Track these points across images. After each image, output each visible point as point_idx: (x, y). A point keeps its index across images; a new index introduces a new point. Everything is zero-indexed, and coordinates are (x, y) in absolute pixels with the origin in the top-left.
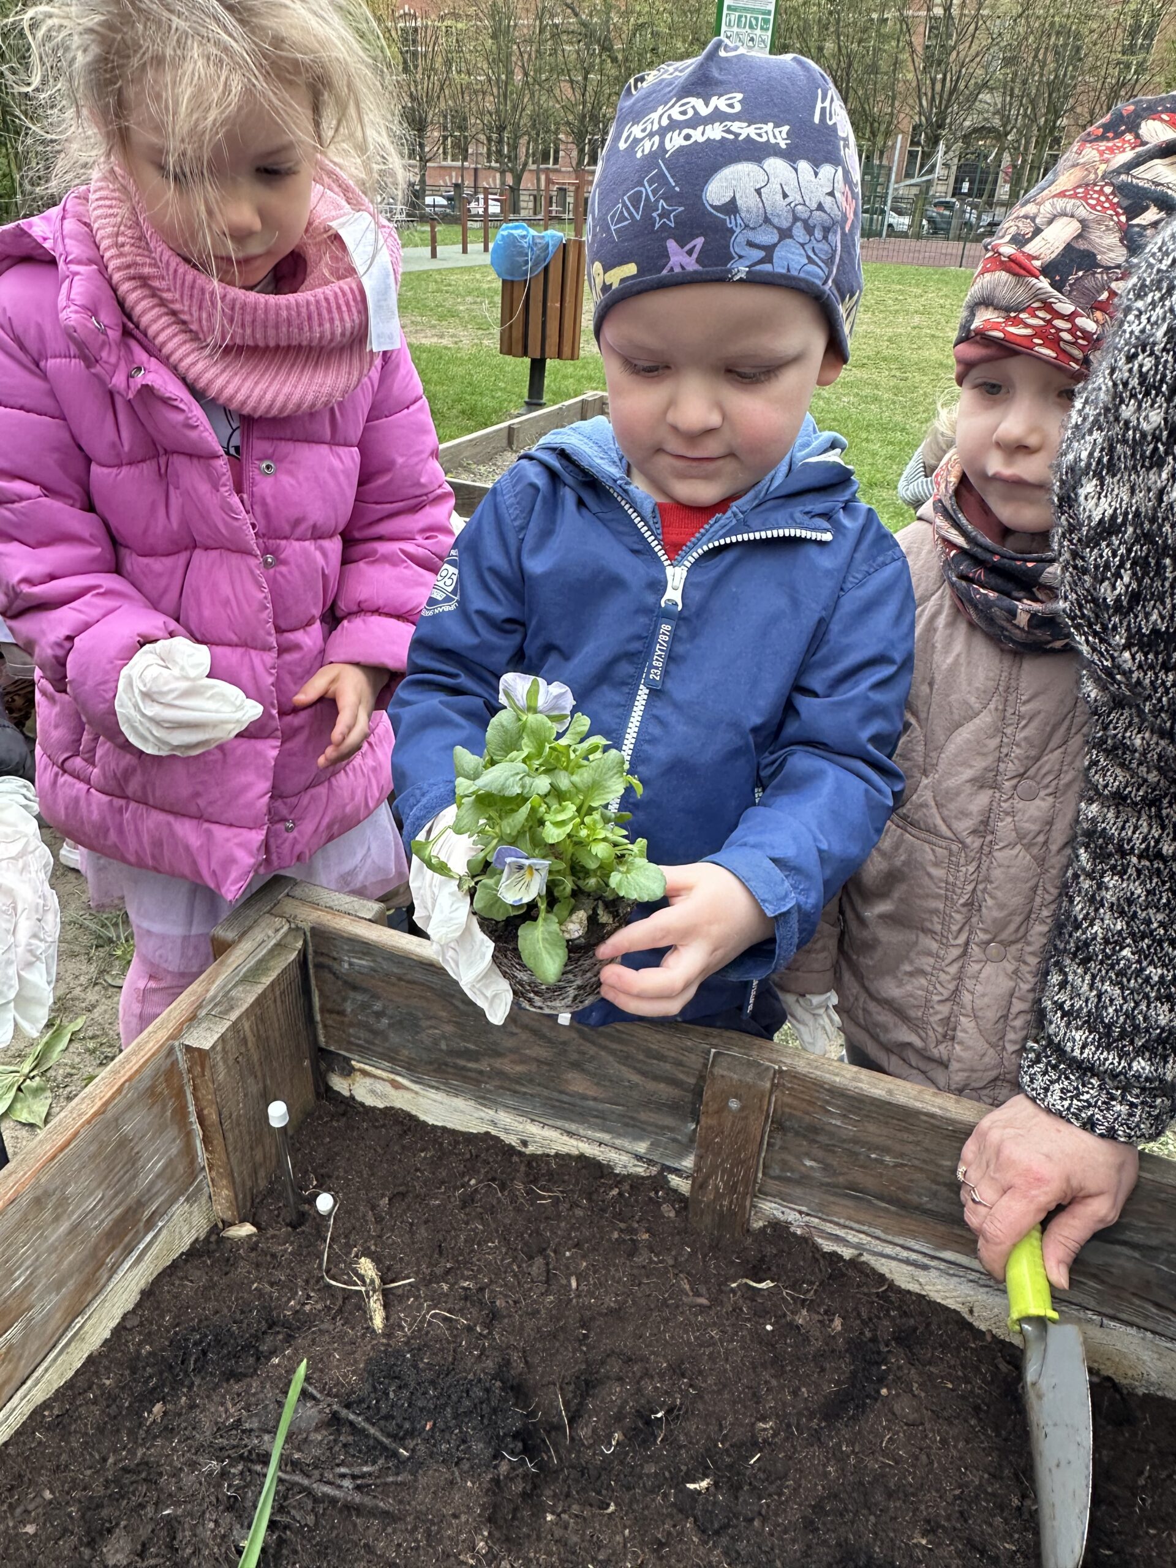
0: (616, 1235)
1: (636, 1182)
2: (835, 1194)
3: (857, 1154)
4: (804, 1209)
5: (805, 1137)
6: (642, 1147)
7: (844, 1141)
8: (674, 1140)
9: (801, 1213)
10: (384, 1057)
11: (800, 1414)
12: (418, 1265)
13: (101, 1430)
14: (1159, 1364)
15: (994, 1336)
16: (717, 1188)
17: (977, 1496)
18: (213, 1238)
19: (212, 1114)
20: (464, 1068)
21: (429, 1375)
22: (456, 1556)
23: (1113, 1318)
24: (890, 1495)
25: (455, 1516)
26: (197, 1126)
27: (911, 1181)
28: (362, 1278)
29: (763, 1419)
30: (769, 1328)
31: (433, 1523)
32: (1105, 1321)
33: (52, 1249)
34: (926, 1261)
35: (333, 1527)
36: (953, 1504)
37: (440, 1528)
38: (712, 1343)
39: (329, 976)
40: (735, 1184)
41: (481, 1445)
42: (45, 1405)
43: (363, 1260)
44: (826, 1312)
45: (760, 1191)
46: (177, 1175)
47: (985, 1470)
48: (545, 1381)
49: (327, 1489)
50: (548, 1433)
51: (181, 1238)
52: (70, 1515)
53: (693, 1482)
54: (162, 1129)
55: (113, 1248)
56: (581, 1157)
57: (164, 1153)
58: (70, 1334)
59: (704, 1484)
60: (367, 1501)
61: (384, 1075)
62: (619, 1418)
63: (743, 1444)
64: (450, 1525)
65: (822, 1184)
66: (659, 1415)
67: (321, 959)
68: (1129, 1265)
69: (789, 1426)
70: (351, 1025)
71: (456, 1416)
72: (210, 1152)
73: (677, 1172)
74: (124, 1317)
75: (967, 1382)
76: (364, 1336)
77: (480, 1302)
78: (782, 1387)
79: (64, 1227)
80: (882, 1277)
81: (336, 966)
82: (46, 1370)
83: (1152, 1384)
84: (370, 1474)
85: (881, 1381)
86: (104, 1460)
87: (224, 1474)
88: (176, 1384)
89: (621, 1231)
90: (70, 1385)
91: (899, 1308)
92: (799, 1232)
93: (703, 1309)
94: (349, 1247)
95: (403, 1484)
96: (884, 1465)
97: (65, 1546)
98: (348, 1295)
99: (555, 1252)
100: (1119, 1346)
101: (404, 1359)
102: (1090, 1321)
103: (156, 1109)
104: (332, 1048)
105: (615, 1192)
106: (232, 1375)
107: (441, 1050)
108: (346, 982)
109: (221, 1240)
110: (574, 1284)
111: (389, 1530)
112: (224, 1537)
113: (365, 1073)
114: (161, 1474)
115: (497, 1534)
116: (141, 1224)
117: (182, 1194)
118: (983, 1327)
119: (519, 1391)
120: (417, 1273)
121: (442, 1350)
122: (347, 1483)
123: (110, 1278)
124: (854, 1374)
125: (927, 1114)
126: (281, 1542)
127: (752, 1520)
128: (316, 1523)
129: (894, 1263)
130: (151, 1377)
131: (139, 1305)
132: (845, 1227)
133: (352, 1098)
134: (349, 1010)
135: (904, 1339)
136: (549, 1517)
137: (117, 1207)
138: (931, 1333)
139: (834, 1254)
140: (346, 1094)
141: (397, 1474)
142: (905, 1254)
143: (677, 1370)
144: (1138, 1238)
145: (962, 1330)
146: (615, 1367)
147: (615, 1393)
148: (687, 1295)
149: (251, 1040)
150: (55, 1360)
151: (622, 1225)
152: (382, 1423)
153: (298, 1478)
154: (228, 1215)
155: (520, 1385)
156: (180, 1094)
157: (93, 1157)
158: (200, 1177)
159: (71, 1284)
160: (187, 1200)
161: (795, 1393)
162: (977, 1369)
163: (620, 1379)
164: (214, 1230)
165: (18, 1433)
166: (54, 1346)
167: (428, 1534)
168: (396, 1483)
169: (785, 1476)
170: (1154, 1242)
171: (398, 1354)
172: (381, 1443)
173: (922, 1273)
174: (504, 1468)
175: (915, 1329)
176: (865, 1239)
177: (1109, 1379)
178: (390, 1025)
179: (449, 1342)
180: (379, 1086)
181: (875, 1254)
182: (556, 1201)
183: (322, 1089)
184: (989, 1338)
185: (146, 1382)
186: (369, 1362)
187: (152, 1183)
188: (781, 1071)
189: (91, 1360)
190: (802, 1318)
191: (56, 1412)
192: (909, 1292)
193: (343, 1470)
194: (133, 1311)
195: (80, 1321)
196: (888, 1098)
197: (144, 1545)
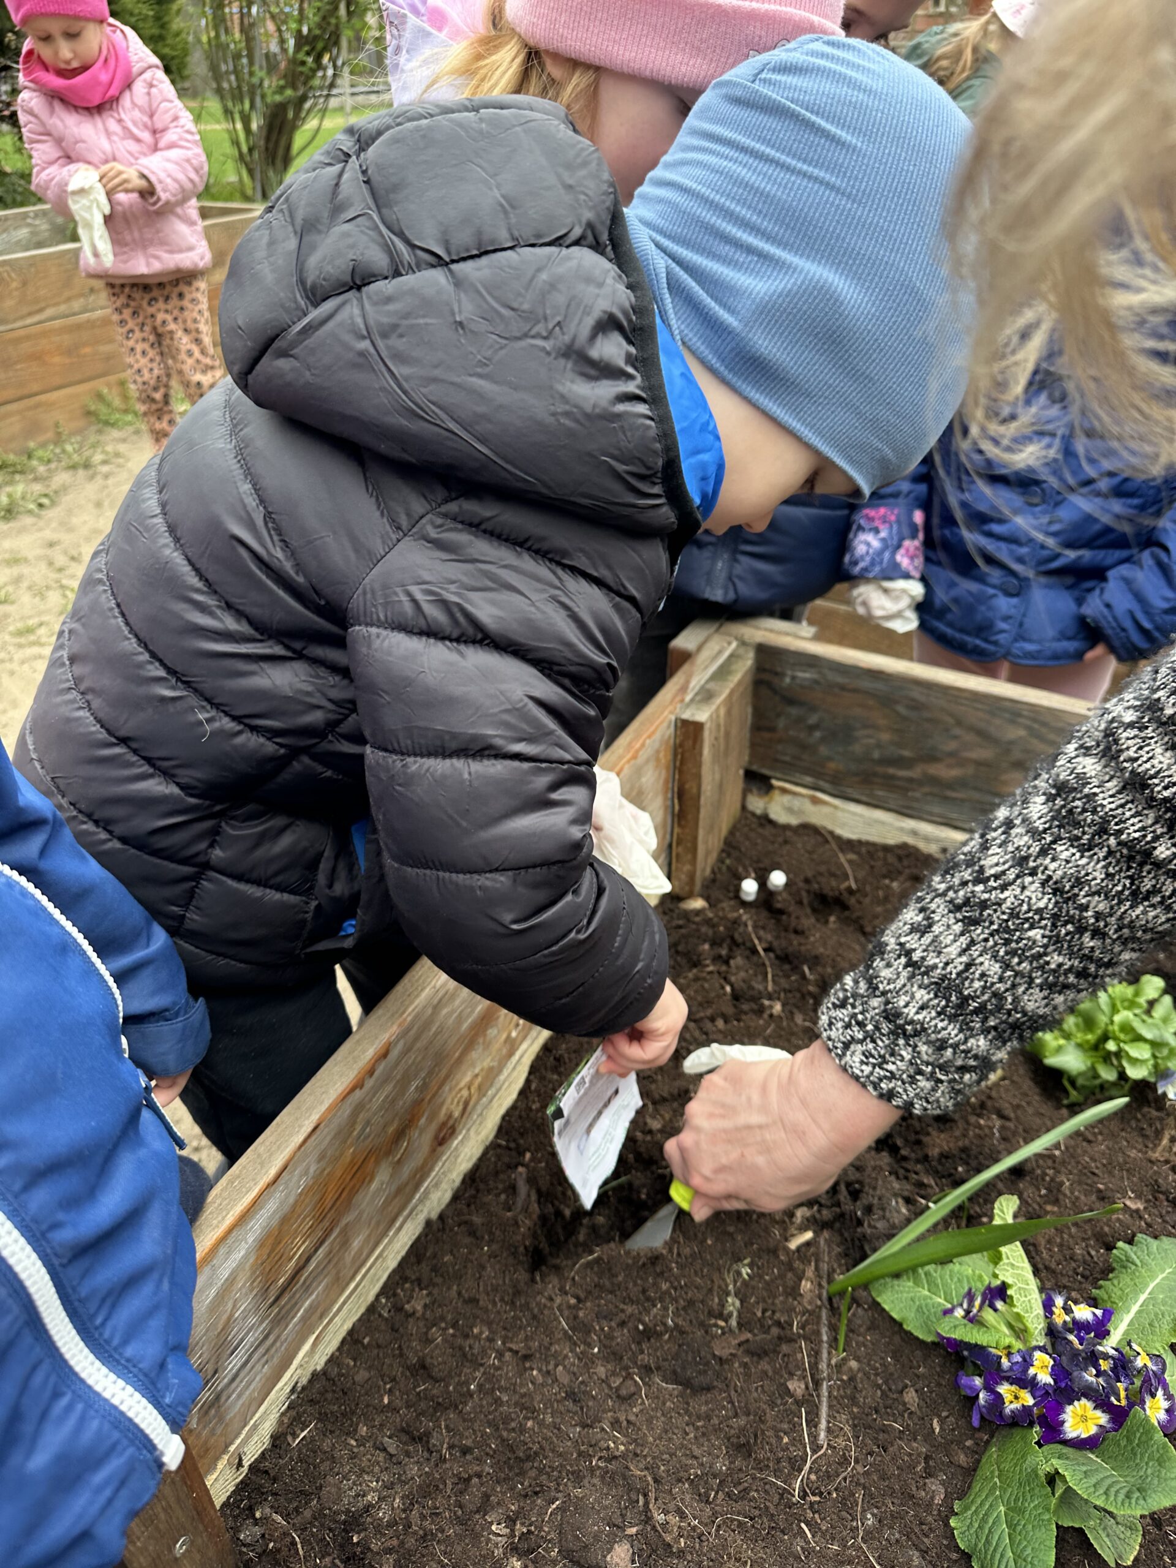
10: (807, 772)
19: (693, 788)
20: (893, 777)
39: (767, 692)
61: (804, 791)
67: (765, 676)
70: (782, 741)
72: (683, 827)
81: (776, 680)
104: (755, 768)
107: (873, 760)
108: (784, 698)
109: (679, 911)
113: (784, 791)
133: (766, 815)
134: (781, 726)
140: (760, 812)
154: (685, 890)
178: (823, 740)
180: (796, 803)
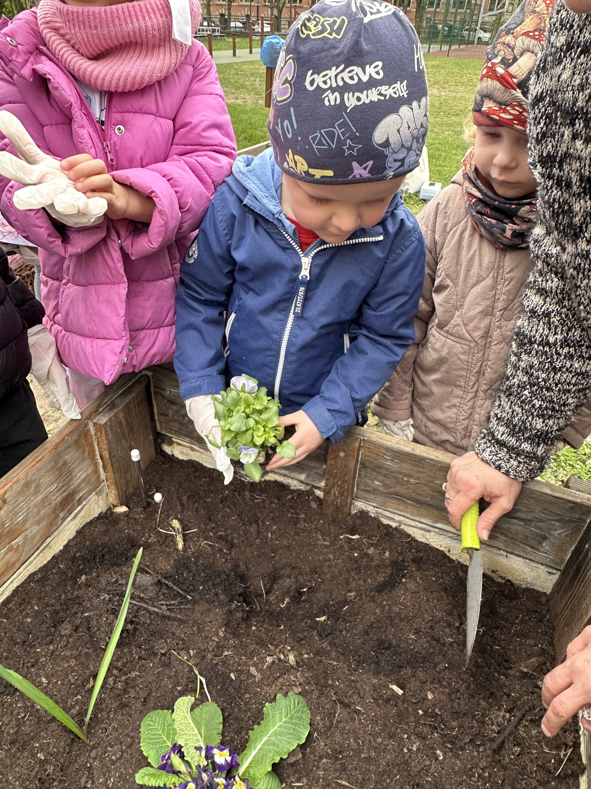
0: (289, 515)
1: (300, 493)
2: (388, 497)
3: (398, 478)
4: (375, 505)
5: (375, 470)
6: (303, 477)
7: (392, 472)
8: (317, 473)
9: (374, 507)
10: (187, 436)
11: (367, 590)
12: (199, 524)
13: (59, 584)
14: (532, 574)
15: (459, 562)
16: (335, 494)
17: (439, 621)
18: (109, 512)
19: (106, 455)
21: (202, 568)
22: (210, 638)
23: (512, 553)
24: (402, 620)
25: (210, 622)
26: (100, 461)
27: (423, 491)
28: (173, 528)
29: (350, 591)
30: (356, 555)
31: (201, 624)
32: (508, 555)
33: (35, 506)
34: (429, 528)
35: (158, 625)
36: (428, 623)
37: (204, 627)
38: (330, 560)
39: (160, 397)
40: (343, 491)
41: (224, 597)
42: (35, 574)
43: (174, 520)
44: (382, 549)
45: (356, 497)
46: (91, 482)
47: (445, 611)
48: (255, 575)
49: (156, 610)
50: (256, 597)
51: (94, 510)
52: (46, 616)
53: (319, 617)
54: (84, 460)
55: (63, 510)
56: (276, 482)
57: (85, 472)
58: (45, 545)
59: (323, 618)
60: (173, 615)
61: (187, 444)
62: (288, 592)
63: (341, 602)
64: (208, 626)
65: (383, 493)
66: (305, 590)
67: (158, 390)
68: (519, 528)
69: (361, 594)
70: (171, 421)
71: (213, 585)
72: (107, 473)
73: (319, 488)
74: (69, 541)
75: (442, 579)
76: (174, 552)
77: (226, 541)
78: (359, 579)
79: (40, 497)
80: (409, 536)
81: (163, 392)
82: (35, 559)
83: (528, 583)
84: (174, 604)
85: (403, 576)
86: (60, 596)
87: (110, 600)
88: (91, 569)
89: (292, 513)
90: (45, 566)
91: (416, 548)
92: (373, 515)
93: (327, 547)
94: (168, 516)
95: (188, 609)
96: (401, 609)
97: (44, 627)
98: (167, 536)
99: (262, 522)
100: (514, 566)
101: (191, 561)
102: (502, 555)
103: (81, 450)
104: (163, 432)
105: (290, 496)
106: (115, 564)
108: (169, 401)
109: (112, 513)
110: (270, 536)
111: (182, 626)
112: (110, 624)
113: (179, 444)
114: (84, 601)
115: (229, 631)
116: (75, 502)
117: (94, 491)
118: (454, 558)
119: (243, 578)
120: (198, 528)
121: (208, 557)
122: (164, 607)
123: (62, 523)
124: (392, 574)
125: (429, 459)
126: (135, 629)
127: (341, 631)
128: (151, 623)
129: (415, 529)
130: (80, 565)
131: (75, 537)
132: (394, 513)
133: (173, 455)
134: (170, 414)
135: (417, 561)
136: (253, 628)
137: (64, 491)
138: (429, 559)
139: (389, 525)
140: (170, 453)
141: (186, 605)
142: (420, 525)
143: (314, 571)
144: (523, 516)
145: (444, 558)
146: (287, 571)
147: (287, 582)
148: (320, 540)
149: (124, 423)
150: (38, 555)
151: (292, 511)
152: (180, 585)
153: (142, 604)
154: (115, 502)
155: (243, 576)
156: (92, 445)
157: (52, 469)
158: (103, 485)
159: (44, 524)
160: (97, 494)
161: (365, 581)
162: (449, 574)
163: (289, 577)
164: (110, 509)
165: (23, 583)
166: (38, 549)
167: (199, 629)
168: (185, 608)
169: (358, 614)
170: (530, 517)
171: (188, 558)
172: (179, 593)
173: (427, 533)
174: (233, 606)
175: (422, 557)
176: (402, 519)
177: (509, 581)
179: (211, 555)
180: (185, 450)
181: (406, 525)
182: (263, 501)
183: (159, 450)
184: (456, 562)
185: (79, 566)
186: (175, 560)
187: (80, 483)
188: (364, 440)
189: (54, 557)
190: (371, 551)
191: (39, 576)
192: (421, 542)
193: (163, 602)
194: (73, 539)
195: (49, 540)
196: (412, 452)
197: (77, 627)
